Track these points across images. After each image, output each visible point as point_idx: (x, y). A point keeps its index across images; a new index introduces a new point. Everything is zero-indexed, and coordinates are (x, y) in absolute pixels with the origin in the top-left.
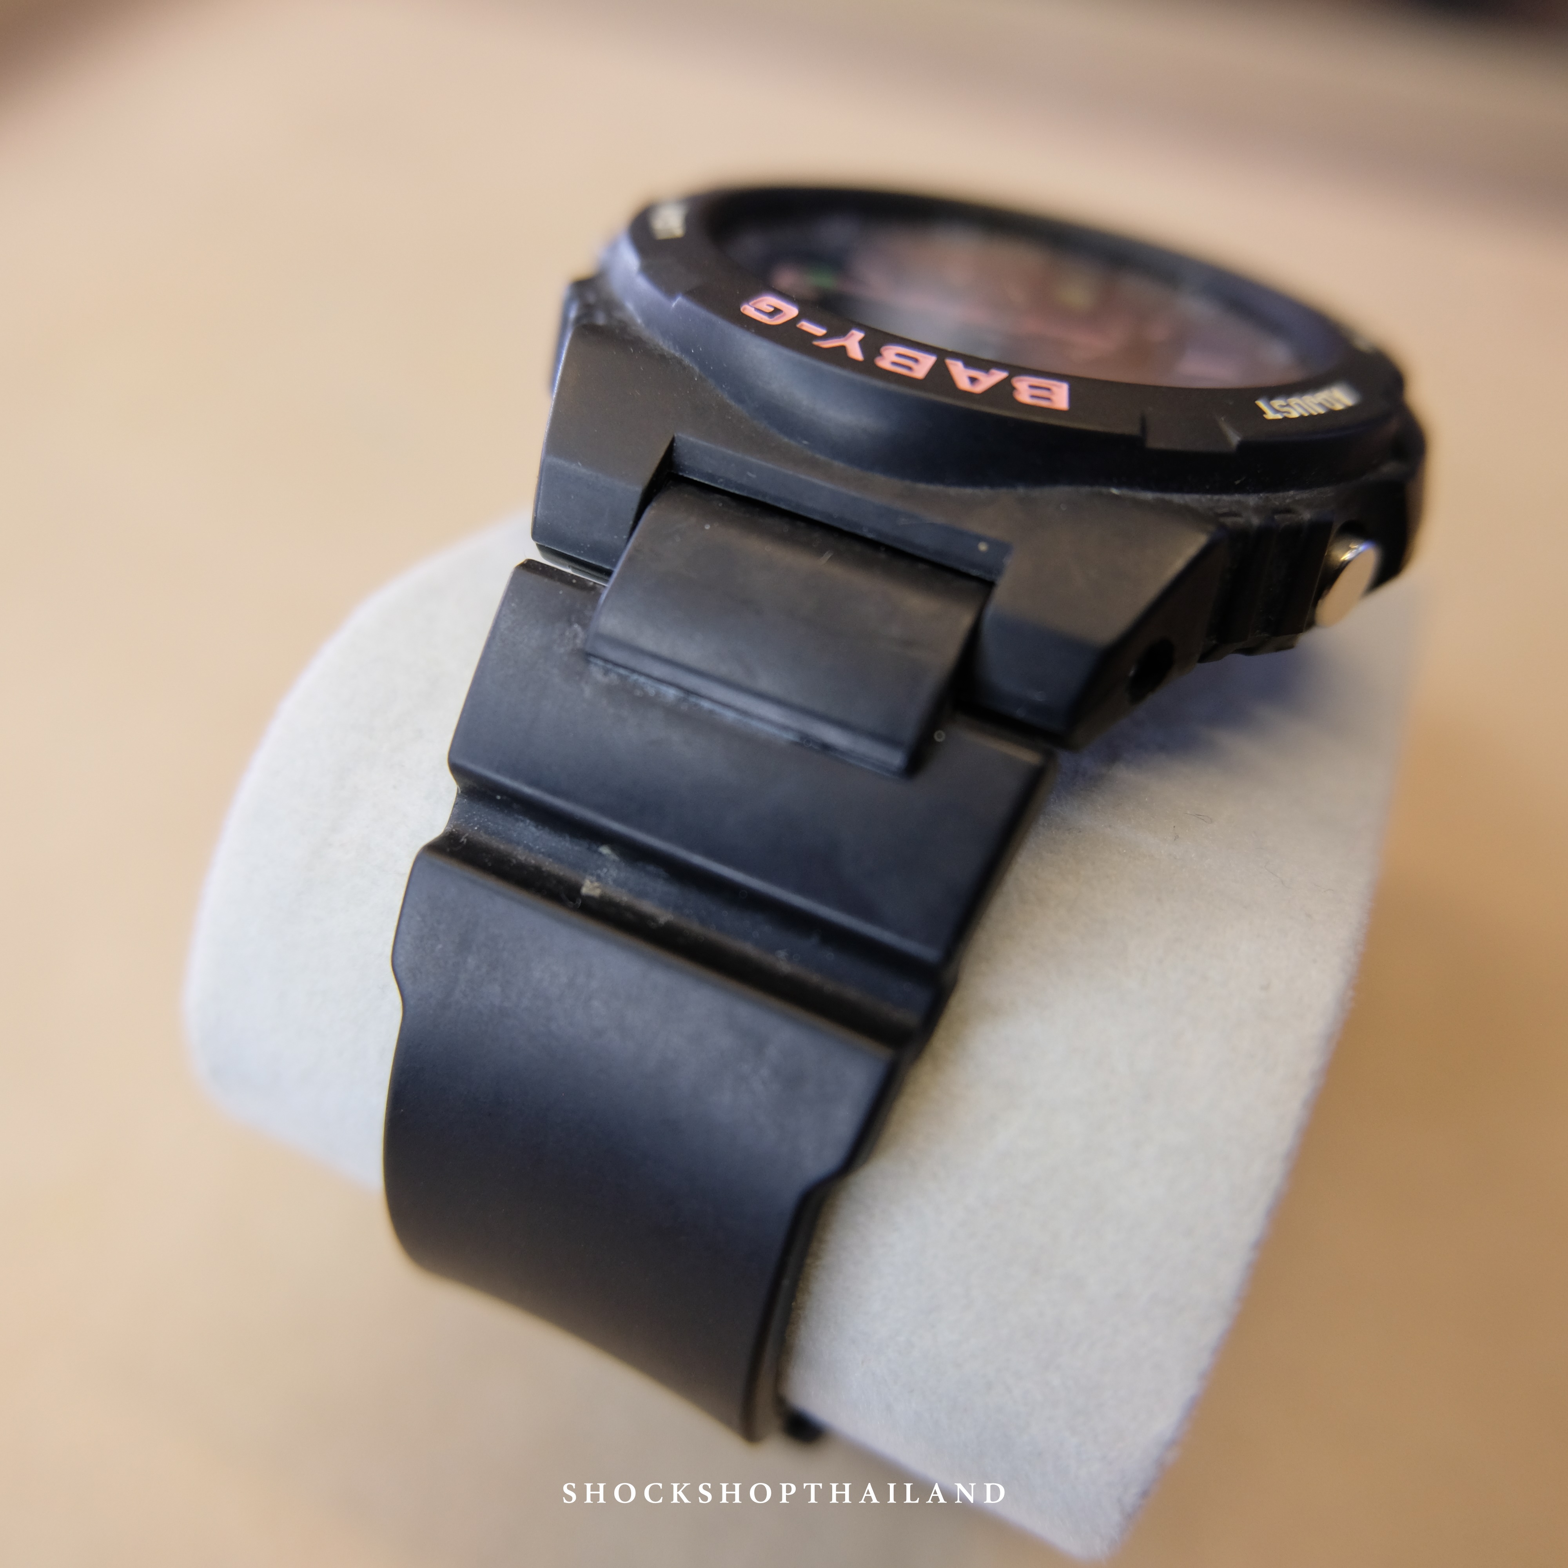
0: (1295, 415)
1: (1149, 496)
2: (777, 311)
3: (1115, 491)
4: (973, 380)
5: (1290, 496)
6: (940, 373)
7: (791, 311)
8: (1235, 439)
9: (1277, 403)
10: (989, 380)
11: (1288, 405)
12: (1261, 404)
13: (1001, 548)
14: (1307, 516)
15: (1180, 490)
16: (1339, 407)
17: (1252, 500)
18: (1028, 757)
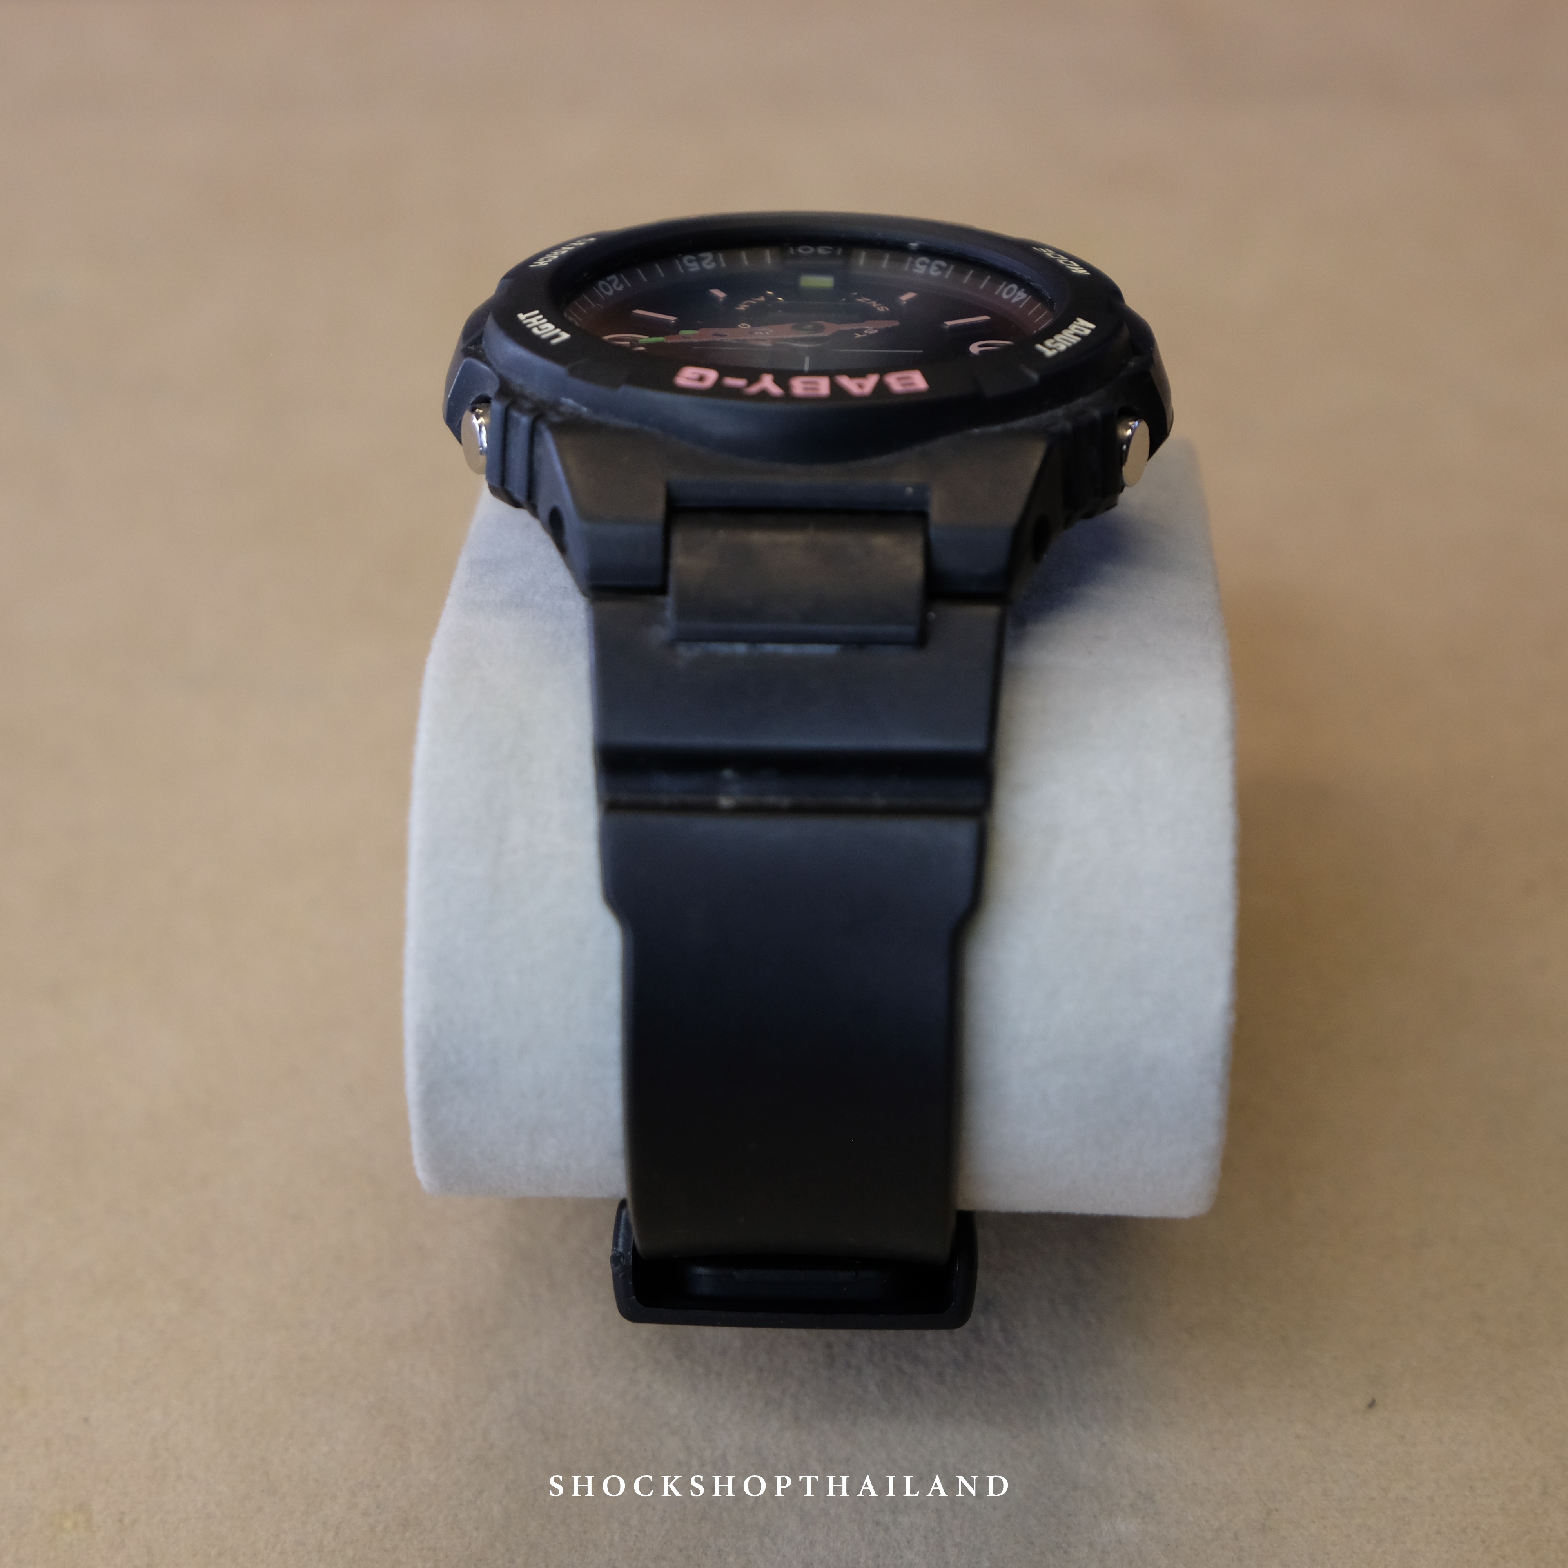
0: (1063, 347)
1: (997, 428)
2: (701, 379)
3: (976, 431)
4: (861, 386)
5: (1080, 402)
6: (835, 388)
7: (712, 376)
8: (1035, 376)
9: (1048, 343)
10: (870, 383)
11: (1056, 342)
12: (1039, 347)
13: (922, 489)
14: (1096, 413)
15: (1014, 418)
16: (1087, 332)
17: (1060, 412)
18: (992, 611)
